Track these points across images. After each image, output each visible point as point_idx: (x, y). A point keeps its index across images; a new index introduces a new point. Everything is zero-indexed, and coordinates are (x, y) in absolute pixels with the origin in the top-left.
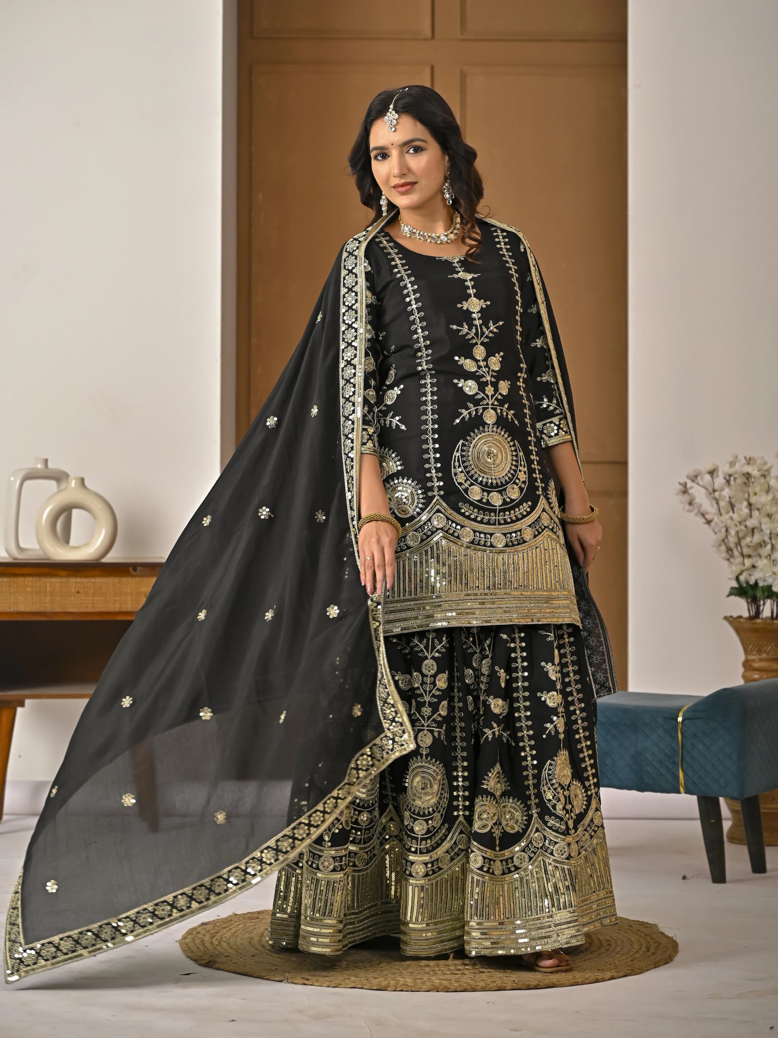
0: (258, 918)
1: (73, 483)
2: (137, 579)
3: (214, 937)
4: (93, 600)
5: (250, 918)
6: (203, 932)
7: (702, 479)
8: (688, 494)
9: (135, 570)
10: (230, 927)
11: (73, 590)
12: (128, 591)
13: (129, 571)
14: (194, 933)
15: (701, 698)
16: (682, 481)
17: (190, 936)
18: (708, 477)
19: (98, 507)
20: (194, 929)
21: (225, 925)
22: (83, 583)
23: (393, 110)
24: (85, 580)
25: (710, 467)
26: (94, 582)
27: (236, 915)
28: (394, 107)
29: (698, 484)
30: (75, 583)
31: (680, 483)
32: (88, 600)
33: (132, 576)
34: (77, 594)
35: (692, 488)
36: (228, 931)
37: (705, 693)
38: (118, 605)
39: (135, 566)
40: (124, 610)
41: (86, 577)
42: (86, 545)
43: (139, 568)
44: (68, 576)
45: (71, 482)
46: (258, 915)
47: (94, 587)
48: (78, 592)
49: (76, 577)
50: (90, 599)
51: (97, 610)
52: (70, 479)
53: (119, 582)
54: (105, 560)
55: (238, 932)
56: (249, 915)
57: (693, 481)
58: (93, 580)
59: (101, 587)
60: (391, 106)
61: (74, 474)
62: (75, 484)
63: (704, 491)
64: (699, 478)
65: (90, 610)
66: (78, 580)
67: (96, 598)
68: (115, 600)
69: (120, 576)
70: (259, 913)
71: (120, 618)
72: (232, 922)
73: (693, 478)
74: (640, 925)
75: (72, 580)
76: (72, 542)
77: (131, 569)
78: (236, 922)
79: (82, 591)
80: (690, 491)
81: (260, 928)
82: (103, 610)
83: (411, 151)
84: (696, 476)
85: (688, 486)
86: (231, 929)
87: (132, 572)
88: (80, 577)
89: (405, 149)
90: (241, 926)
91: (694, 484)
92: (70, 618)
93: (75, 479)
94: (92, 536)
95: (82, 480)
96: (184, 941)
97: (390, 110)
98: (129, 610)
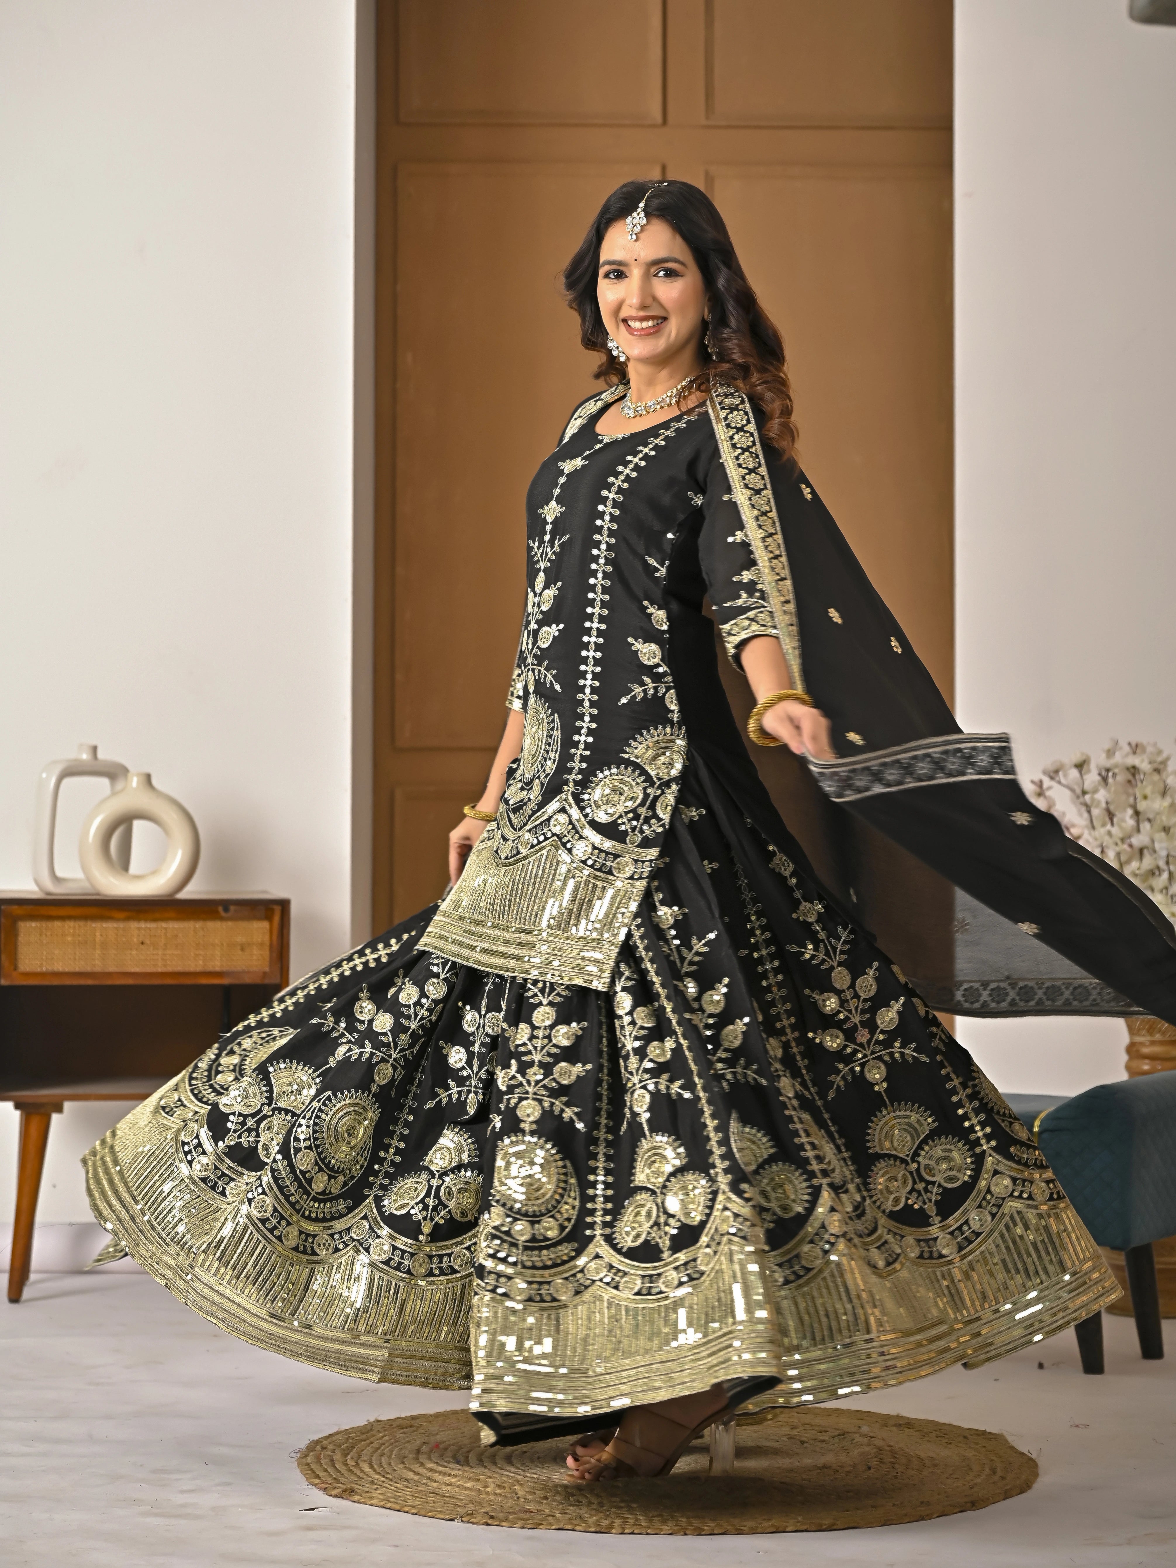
0: (411, 1426)
1: (134, 782)
2: (230, 923)
3: (348, 1454)
4: (165, 955)
5: (400, 1427)
6: (331, 1447)
7: (1065, 776)
8: (1045, 797)
9: (226, 910)
10: (372, 1440)
11: (135, 940)
12: (217, 941)
13: (217, 912)
14: (318, 1448)
15: (1066, 1101)
16: (1036, 779)
17: (312, 1453)
18: (1074, 773)
19: (172, 817)
20: (317, 1442)
21: (364, 1437)
22: (150, 929)
23: (643, 210)
24: (152, 925)
25: (1077, 758)
26: (166, 929)
27: (378, 1421)
28: (645, 205)
29: (1059, 782)
30: (137, 928)
31: (1033, 782)
32: (157, 954)
33: (222, 919)
34: (142, 946)
35: (1050, 788)
36: (369, 1445)
37: (1073, 1091)
38: (201, 963)
39: (226, 904)
40: (210, 968)
41: (155, 920)
42: (154, 873)
43: (232, 908)
44: (128, 919)
45: (132, 781)
46: (413, 1422)
47: (166, 935)
48: (142, 943)
49: (139, 920)
50: (160, 953)
51: (170, 969)
52: (129, 775)
53: (203, 929)
54: (181, 896)
55: (383, 1447)
56: (399, 1422)
57: (1052, 778)
58: (164, 925)
59: (177, 936)
60: (642, 205)
61: (136, 768)
62: (138, 782)
63: (1068, 793)
64: (1061, 773)
65: (160, 970)
66: (143, 925)
67: (168, 952)
68: (197, 955)
69: (205, 919)
70: (413, 1418)
71: (204, 981)
72: (374, 1433)
73: (1052, 774)
74: (978, 1435)
75: (134, 925)
76: (134, 868)
77: (220, 909)
78: (379, 1432)
79: (148, 942)
80: (1048, 793)
81: (415, 1440)
82: (179, 969)
83: (662, 274)
84: (1057, 772)
85: (1045, 786)
86: (372, 1443)
87: (223, 914)
88: (146, 920)
89: (653, 270)
90: (386, 1438)
91: (1053, 783)
92: (130, 981)
93: (138, 775)
94: (162, 859)
95: (148, 777)
96: (304, 1460)
97: (639, 210)
98: (218, 969)
